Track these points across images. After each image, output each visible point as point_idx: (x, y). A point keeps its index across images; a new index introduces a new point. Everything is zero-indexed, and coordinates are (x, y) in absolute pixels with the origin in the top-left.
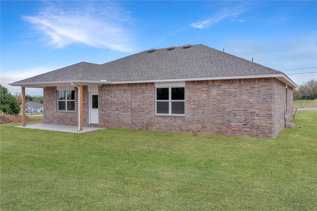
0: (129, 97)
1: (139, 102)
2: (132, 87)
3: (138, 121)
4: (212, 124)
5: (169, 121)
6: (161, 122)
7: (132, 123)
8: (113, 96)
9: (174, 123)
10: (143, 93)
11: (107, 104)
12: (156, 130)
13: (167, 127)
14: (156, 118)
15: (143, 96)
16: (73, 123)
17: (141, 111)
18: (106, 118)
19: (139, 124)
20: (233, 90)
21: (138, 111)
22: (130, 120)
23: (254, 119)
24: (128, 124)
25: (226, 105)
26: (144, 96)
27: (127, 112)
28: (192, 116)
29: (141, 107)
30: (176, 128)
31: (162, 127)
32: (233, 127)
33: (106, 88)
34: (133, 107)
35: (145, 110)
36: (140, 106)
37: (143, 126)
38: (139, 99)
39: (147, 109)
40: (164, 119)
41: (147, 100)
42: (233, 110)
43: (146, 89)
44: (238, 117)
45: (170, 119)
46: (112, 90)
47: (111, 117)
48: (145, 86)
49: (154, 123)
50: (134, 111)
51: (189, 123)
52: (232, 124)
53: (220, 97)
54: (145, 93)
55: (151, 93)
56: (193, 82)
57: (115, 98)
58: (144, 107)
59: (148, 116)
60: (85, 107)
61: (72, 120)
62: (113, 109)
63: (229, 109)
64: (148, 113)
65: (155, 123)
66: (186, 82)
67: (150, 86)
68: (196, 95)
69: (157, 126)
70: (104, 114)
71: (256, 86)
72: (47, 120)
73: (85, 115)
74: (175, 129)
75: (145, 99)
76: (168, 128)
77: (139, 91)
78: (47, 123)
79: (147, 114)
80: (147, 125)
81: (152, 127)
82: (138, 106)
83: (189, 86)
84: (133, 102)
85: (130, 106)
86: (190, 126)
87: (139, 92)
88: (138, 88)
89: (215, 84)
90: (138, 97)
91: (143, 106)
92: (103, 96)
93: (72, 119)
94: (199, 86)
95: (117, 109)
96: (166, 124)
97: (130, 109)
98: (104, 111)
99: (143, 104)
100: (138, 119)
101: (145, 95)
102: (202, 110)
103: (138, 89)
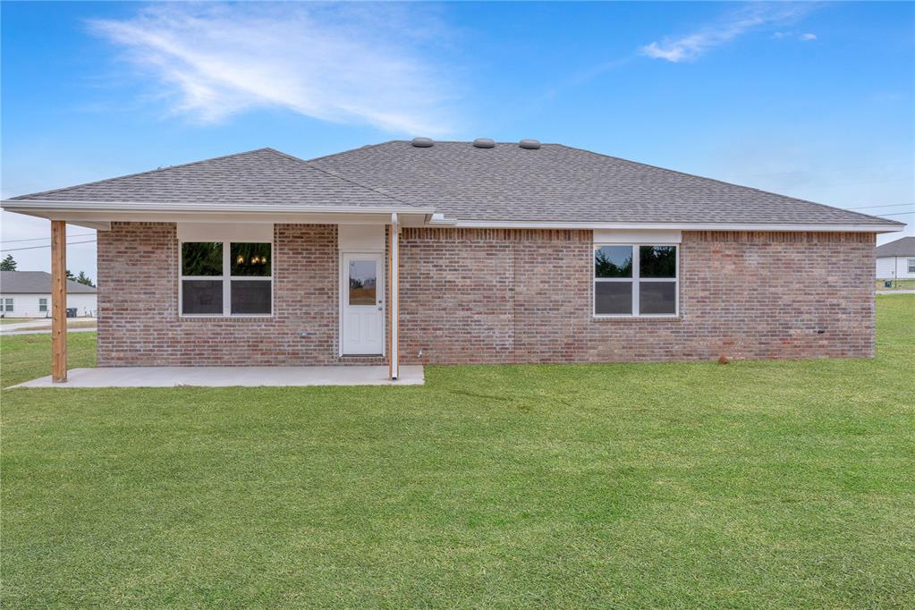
0: (505, 270)
1: (542, 282)
2: (520, 240)
3: (539, 339)
4: (747, 336)
5: (636, 333)
6: (611, 336)
7: (518, 344)
8: (447, 266)
9: (651, 337)
10: (554, 259)
11: (421, 289)
12: (596, 358)
13: (631, 348)
14: (597, 326)
15: (554, 267)
16: (266, 358)
17: (550, 309)
18: (418, 334)
19: (541, 345)
20: (795, 256)
21: (538, 310)
22: (509, 337)
23: (838, 320)
24: (502, 348)
25: (780, 290)
26: (560, 267)
27: (501, 313)
28: (698, 317)
29: (549, 297)
30: (656, 350)
31: (616, 351)
32: (795, 339)
33: (417, 240)
34: (520, 298)
35: (562, 305)
36: (545, 293)
37: (554, 352)
38: (543, 274)
39: (570, 302)
40: (620, 329)
41: (569, 278)
42: (794, 301)
43: (566, 247)
44: (806, 316)
45: (640, 328)
46: (443, 246)
47: (439, 329)
48: (565, 238)
49: (590, 340)
50: (526, 309)
51: (691, 335)
52: (792, 332)
53: (765, 272)
54: (562, 259)
55: (582, 259)
56: (703, 234)
57: (455, 270)
58: (557, 298)
59: (573, 321)
60: (325, 302)
61: (261, 346)
62: (444, 305)
63: (786, 299)
64: (571, 313)
65: (595, 340)
66: (685, 233)
67: (580, 240)
68: (709, 267)
69: (600, 348)
70: (409, 321)
71: (842, 249)
72: (122, 355)
73: (327, 326)
74: (652, 352)
75: (562, 274)
76: (631, 352)
77: (541, 251)
78: (120, 363)
79: (570, 317)
80: (568, 348)
81: (586, 352)
82: (540, 294)
83: (691, 244)
84: (520, 282)
85: (509, 294)
86: (694, 344)
87: (542, 255)
88: (539, 245)
89: (756, 240)
90: (539, 269)
91: (557, 294)
92: (406, 265)
93: (262, 342)
94: (718, 245)
95: (460, 305)
96: (628, 340)
97: (511, 304)
98: (408, 314)
99: (554, 290)
100: (537, 333)
101: (560, 263)
102: (723, 302)
103: (539, 247)
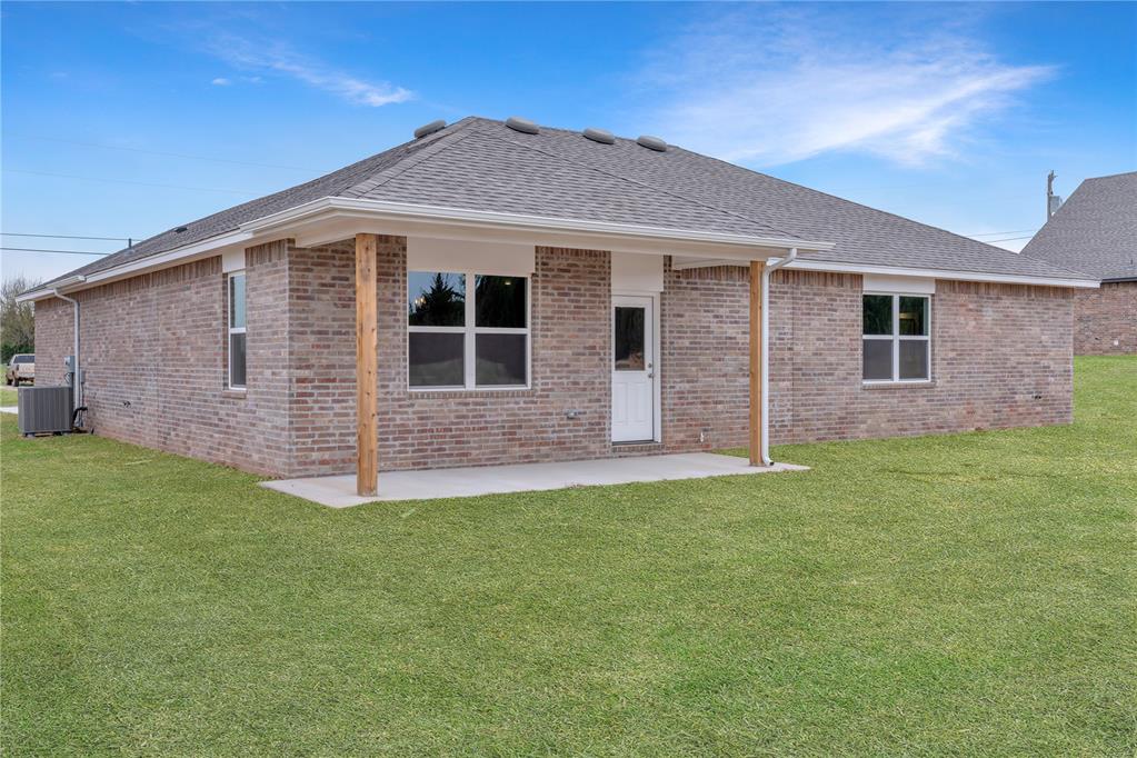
0: (784, 323)
1: (818, 339)
2: (798, 284)
3: (815, 412)
4: (985, 403)
5: (899, 402)
6: (878, 407)
7: (796, 420)
8: (727, 317)
9: (912, 406)
10: (829, 310)
11: (701, 348)
12: (866, 435)
13: (895, 421)
14: (867, 394)
15: (829, 320)
16: (526, 451)
17: (826, 374)
18: (697, 409)
19: (818, 420)
20: (1020, 312)
21: (815, 375)
22: (788, 410)
23: (1048, 384)
24: (780, 426)
25: (1007, 350)
26: (834, 320)
27: (780, 380)
28: (948, 382)
29: (824, 359)
30: (915, 423)
31: (883, 425)
32: (1020, 406)
33: (697, 280)
34: (798, 360)
35: (836, 369)
36: (821, 354)
37: (829, 429)
38: (819, 330)
39: (843, 365)
40: (886, 398)
41: (842, 335)
42: (1018, 363)
43: (839, 296)
44: (1027, 380)
45: (903, 397)
46: (724, 290)
47: (721, 402)
48: (835, 283)
49: (861, 413)
50: (803, 375)
51: (943, 404)
52: (1017, 397)
53: (997, 330)
54: (836, 311)
55: (852, 311)
56: (951, 283)
57: (736, 322)
58: (833, 359)
59: (846, 389)
60: (596, 366)
61: (521, 434)
62: (725, 370)
63: (1013, 361)
64: (845, 379)
65: (864, 413)
66: (939, 282)
67: (852, 287)
68: (957, 323)
69: (869, 421)
70: (689, 392)
71: (1051, 305)
73: (599, 400)
74: (912, 425)
75: (835, 330)
76: (895, 426)
77: (818, 299)
79: (843, 384)
80: (843, 423)
81: (856, 428)
82: (816, 354)
83: (943, 296)
84: (798, 339)
85: (787, 354)
86: (945, 414)
87: (819, 304)
88: (816, 291)
89: (994, 293)
90: (815, 324)
91: (831, 355)
92: (687, 314)
93: (520, 427)
94: (963, 298)
95: (741, 370)
96: (893, 411)
97: (789, 368)
98: (688, 382)
99: (829, 350)
100: (814, 405)
101: (836, 315)
102: (968, 363)
103: (815, 294)
